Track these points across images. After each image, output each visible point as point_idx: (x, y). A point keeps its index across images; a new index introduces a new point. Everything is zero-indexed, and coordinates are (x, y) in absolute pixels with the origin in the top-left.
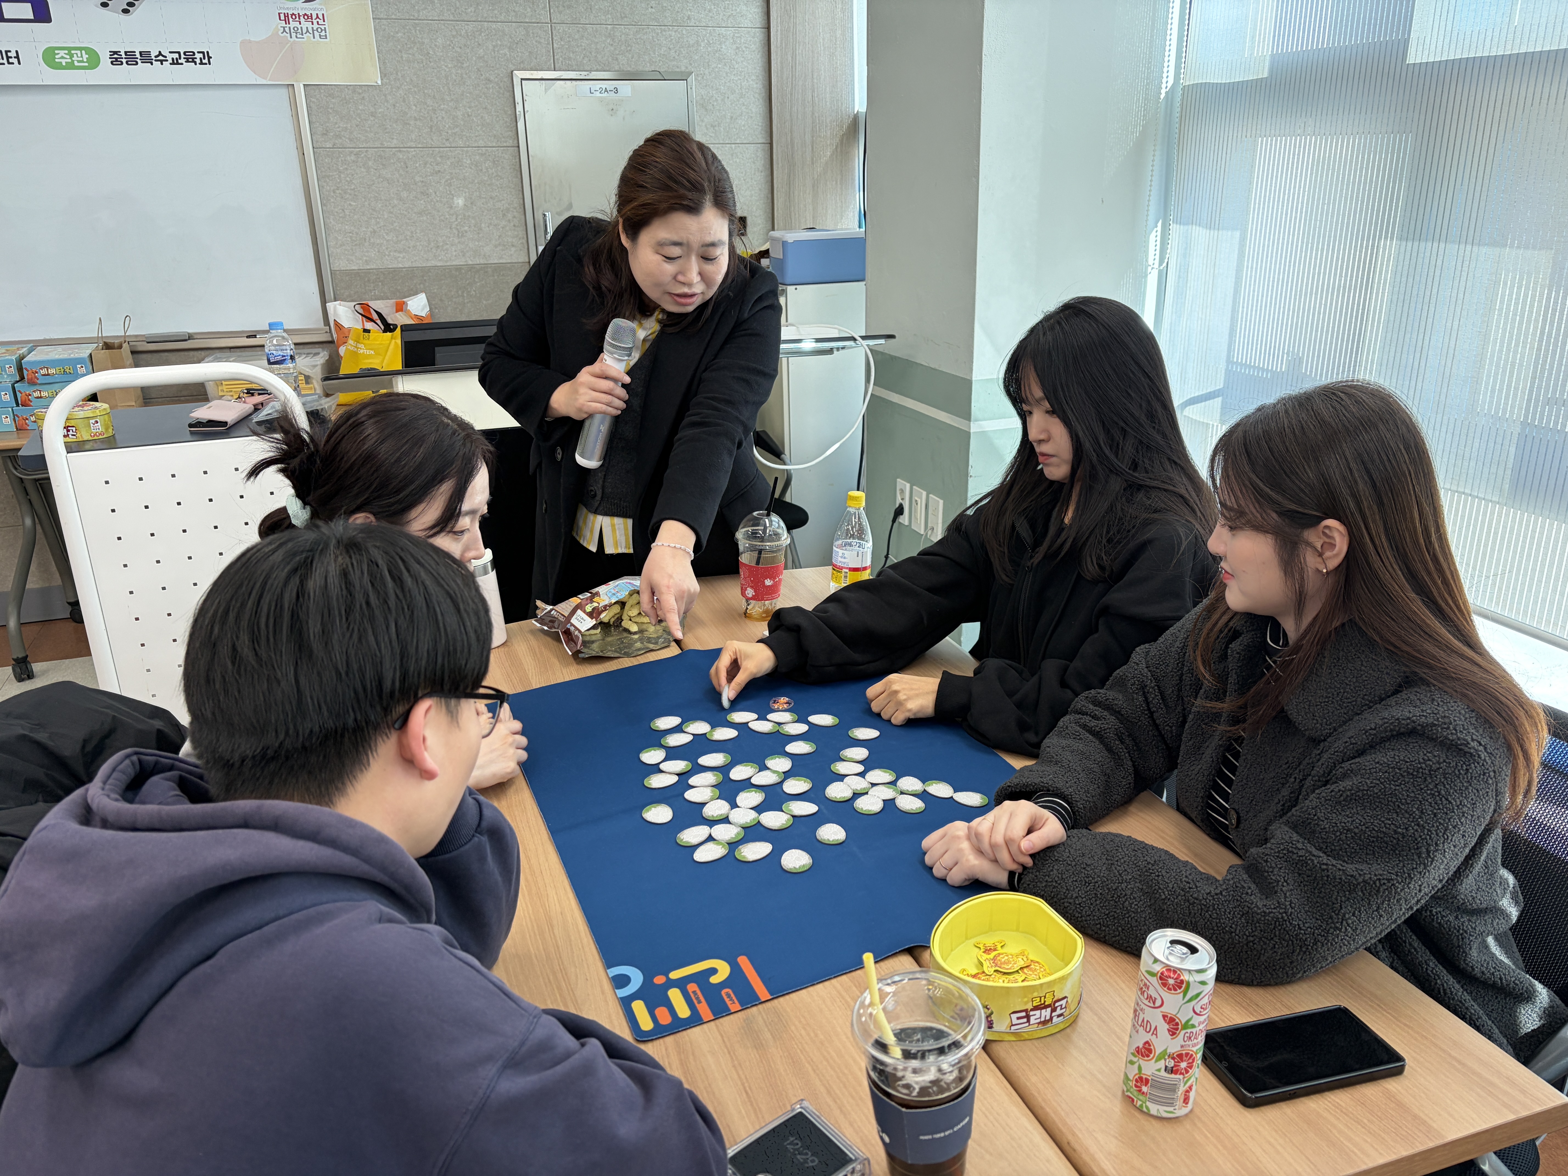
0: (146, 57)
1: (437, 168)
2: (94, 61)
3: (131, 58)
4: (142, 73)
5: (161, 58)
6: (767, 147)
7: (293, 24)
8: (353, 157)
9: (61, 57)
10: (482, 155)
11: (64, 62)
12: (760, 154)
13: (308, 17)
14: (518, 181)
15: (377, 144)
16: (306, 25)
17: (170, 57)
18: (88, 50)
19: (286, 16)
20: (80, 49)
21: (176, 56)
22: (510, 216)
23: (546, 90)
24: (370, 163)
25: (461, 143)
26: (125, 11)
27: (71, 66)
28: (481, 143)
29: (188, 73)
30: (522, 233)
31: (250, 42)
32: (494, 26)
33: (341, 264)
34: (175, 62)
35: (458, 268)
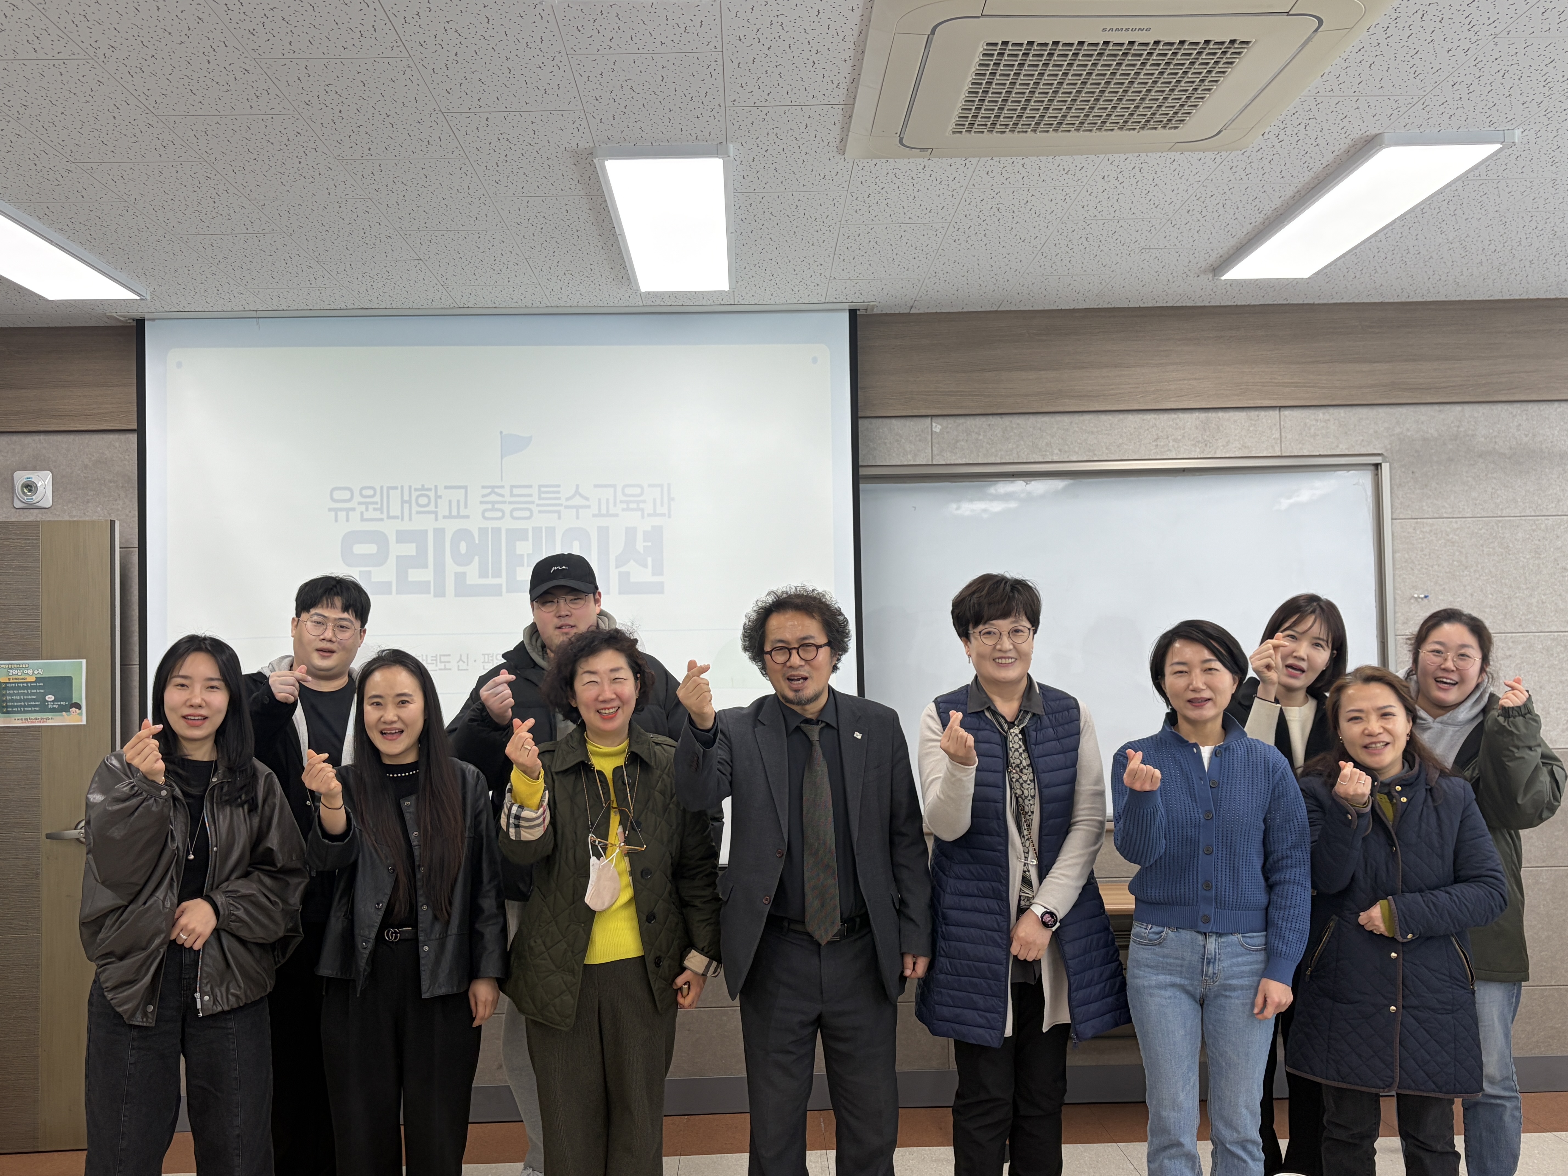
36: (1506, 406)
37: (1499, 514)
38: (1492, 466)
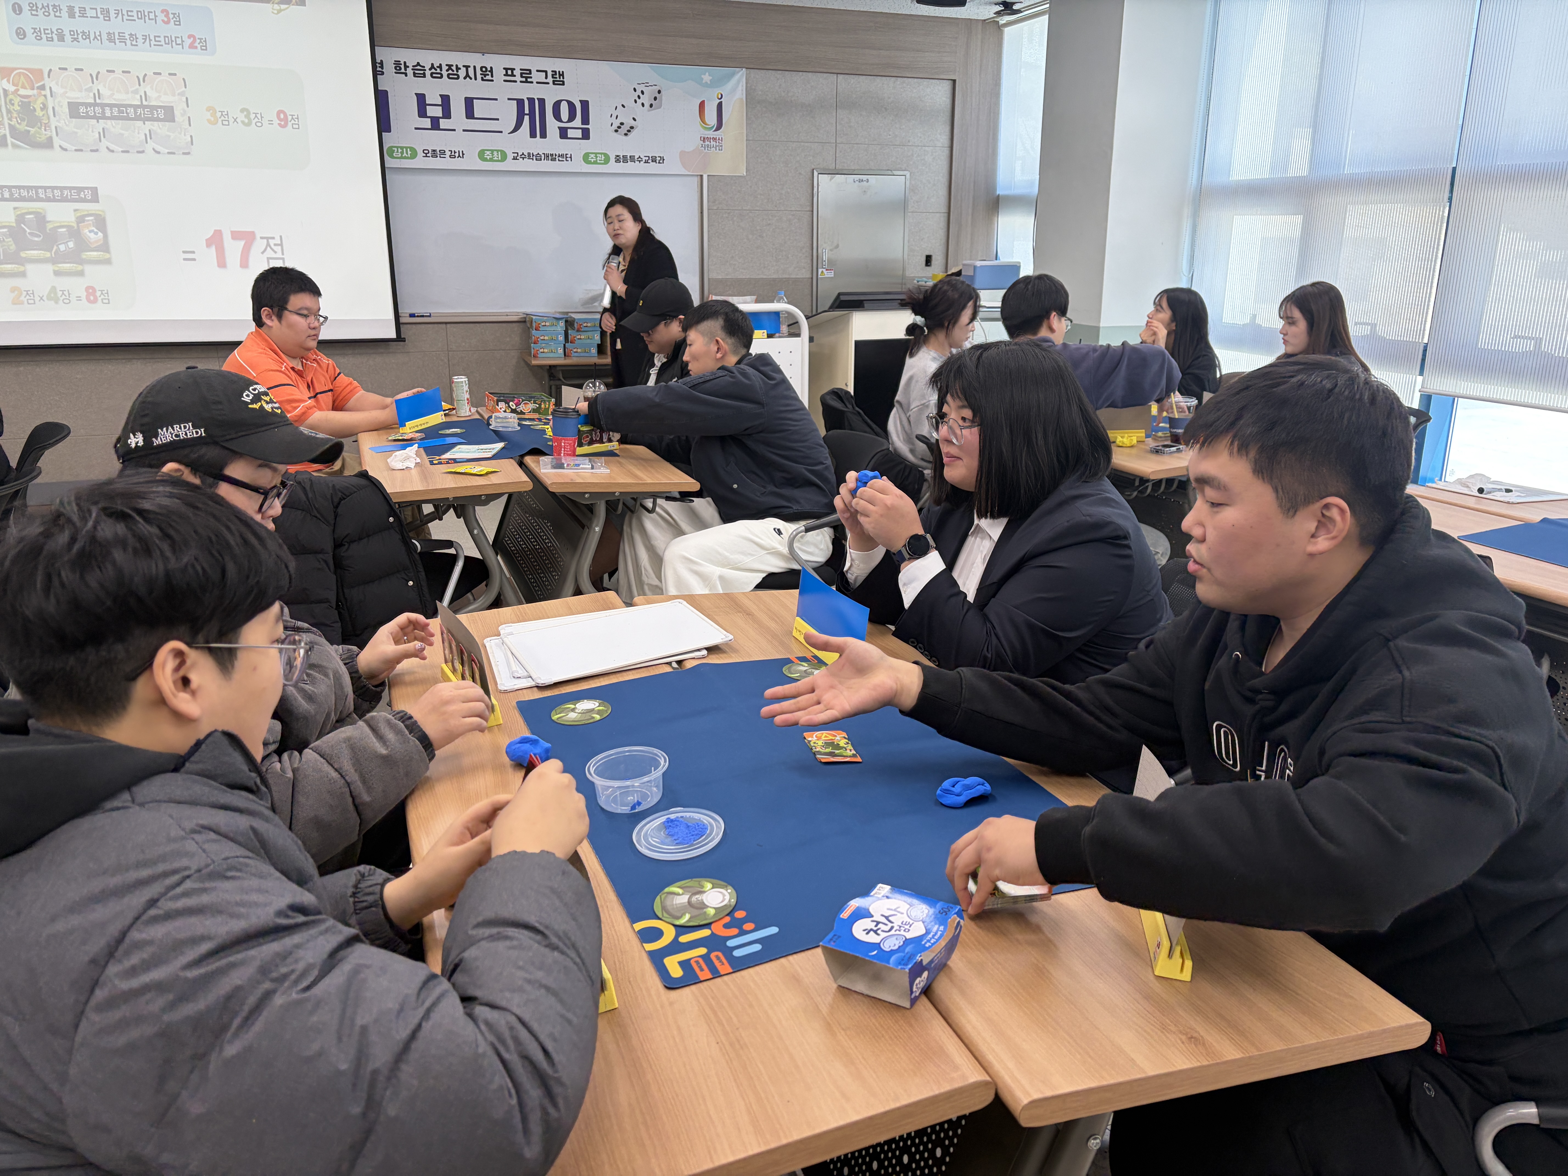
0: (632, 159)
1: (769, 222)
2: (607, 160)
3: (625, 159)
4: (630, 167)
5: (640, 160)
6: (946, 215)
7: (707, 143)
8: (727, 215)
9: (592, 158)
10: (793, 215)
11: (592, 160)
12: (942, 219)
13: (715, 139)
14: (810, 230)
15: (740, 208)
16: (713, 143)
17: (644, 159)
18: (605, 155)
19: (704, 138)
20: (601, 154)
21: (647, 158)
22: (804, 251)
23: (831, 180)
24: (735, 218)
25: (782, 208)
26: (626, 134)
27: (595, 163)
28: (793, 209)
29: (652, 168)
30: (809, 261)
31: (685, 152)
32: (806, 144)
33: (714, 275)
34: (646, 162)
35: (774, 280)
36: (773, 72)
37: (767, 138)
38: (764, 109)
